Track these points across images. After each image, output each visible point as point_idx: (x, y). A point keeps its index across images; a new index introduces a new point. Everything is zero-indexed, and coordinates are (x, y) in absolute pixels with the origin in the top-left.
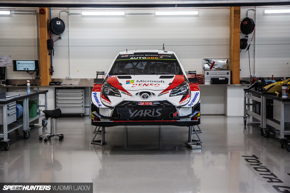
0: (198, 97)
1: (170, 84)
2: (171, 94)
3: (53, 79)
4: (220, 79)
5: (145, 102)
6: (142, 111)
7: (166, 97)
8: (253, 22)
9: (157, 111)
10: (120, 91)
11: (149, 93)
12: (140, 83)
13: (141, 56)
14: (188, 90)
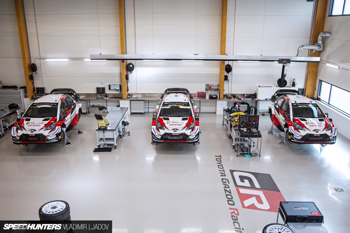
0: (198, 129)
1: (186, 124)
2: (186, 129)
3: (128, 93)
4: (213, 96)
5: (175, 133)
6: (174, 137)
7: (184, 131)
8: (231, 67)
9: (180, 137)
10: (164, 127)
11: (177, 129)
12: (173, 123)
13: (173, 104)
14: (194, 126)
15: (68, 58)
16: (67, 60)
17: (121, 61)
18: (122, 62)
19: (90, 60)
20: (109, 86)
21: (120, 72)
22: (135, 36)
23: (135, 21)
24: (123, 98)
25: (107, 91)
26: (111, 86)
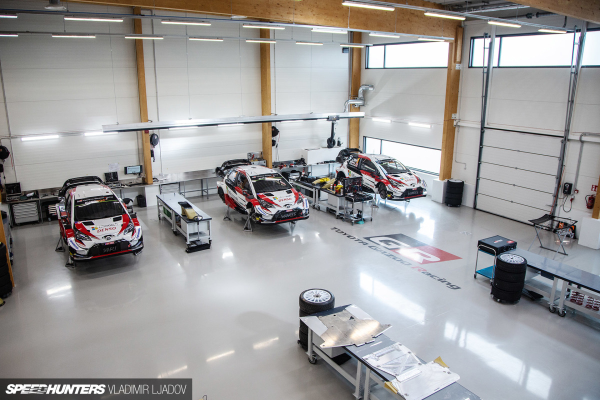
15: (58, 133)
16: (57, 136)
17: (144, 131)
18: (146, 133)
19: (102, 133)
20: (126, 168)
21: (137, 148)
22: (157, 96)
23: (156, 76)
24: (149, 183)
25: (121, 177)
26: (128, 168)
